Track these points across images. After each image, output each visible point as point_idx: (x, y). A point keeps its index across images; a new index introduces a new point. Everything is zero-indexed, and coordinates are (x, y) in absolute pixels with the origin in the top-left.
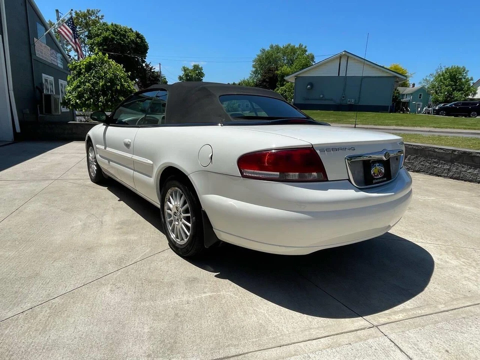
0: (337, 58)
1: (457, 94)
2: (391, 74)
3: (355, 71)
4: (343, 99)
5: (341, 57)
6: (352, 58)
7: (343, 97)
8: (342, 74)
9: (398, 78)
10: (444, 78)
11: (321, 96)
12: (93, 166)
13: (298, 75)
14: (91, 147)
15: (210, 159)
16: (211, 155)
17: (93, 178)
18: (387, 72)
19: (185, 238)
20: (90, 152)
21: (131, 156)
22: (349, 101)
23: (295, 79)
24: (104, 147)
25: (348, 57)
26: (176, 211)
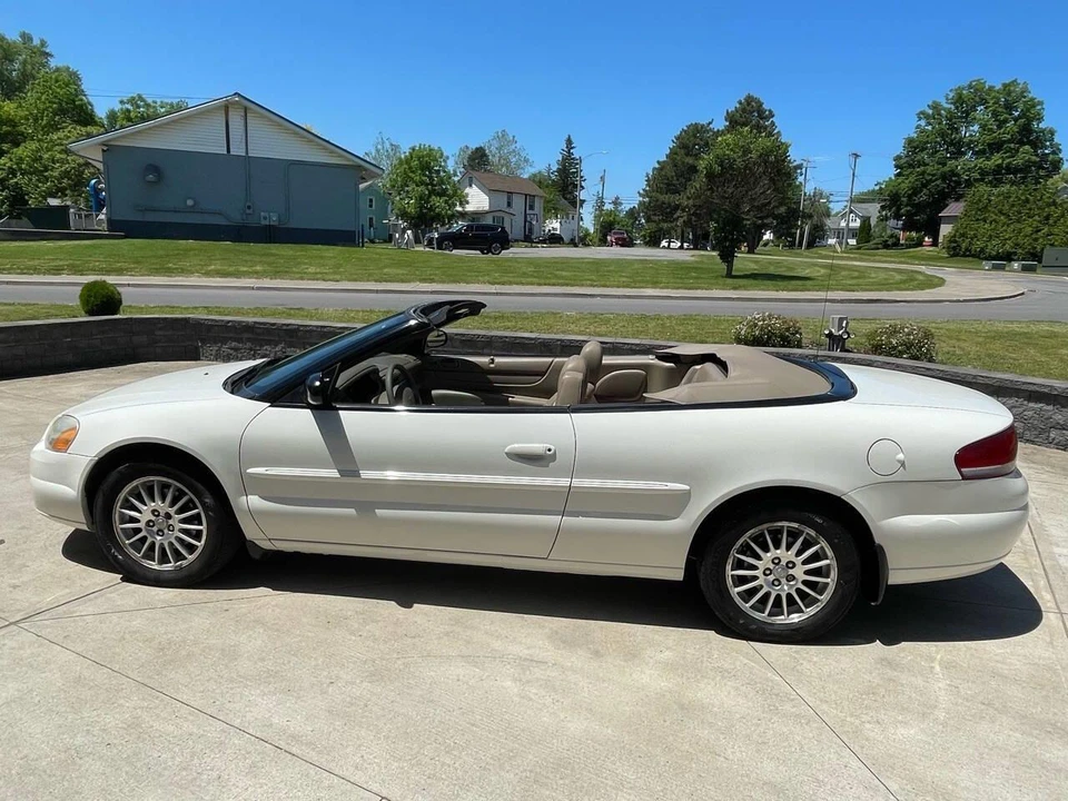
0: (216, 109)
1: (438, 202)
2: (349, 160)
3: (268, 145)
4: (248, 211)
5: (226, 108)
6: (255, 112)
7: (249, 207)
8: (237, 150)
9: (366, 170)
10: (410, 168)
11: (190, 203)
12: (159, 538)
13: (110, 140)
14: (152, 478)
15: (899, 461)
16: (901, 456)
17: (166, 575)
18: (340, 156)
19: (807, 607)
20: (131, 493)
21: (564, 482)
22: (265, 218)
23: (103, 151)
24: (334, 473)
25: (246, 109)
26: (771, 566)
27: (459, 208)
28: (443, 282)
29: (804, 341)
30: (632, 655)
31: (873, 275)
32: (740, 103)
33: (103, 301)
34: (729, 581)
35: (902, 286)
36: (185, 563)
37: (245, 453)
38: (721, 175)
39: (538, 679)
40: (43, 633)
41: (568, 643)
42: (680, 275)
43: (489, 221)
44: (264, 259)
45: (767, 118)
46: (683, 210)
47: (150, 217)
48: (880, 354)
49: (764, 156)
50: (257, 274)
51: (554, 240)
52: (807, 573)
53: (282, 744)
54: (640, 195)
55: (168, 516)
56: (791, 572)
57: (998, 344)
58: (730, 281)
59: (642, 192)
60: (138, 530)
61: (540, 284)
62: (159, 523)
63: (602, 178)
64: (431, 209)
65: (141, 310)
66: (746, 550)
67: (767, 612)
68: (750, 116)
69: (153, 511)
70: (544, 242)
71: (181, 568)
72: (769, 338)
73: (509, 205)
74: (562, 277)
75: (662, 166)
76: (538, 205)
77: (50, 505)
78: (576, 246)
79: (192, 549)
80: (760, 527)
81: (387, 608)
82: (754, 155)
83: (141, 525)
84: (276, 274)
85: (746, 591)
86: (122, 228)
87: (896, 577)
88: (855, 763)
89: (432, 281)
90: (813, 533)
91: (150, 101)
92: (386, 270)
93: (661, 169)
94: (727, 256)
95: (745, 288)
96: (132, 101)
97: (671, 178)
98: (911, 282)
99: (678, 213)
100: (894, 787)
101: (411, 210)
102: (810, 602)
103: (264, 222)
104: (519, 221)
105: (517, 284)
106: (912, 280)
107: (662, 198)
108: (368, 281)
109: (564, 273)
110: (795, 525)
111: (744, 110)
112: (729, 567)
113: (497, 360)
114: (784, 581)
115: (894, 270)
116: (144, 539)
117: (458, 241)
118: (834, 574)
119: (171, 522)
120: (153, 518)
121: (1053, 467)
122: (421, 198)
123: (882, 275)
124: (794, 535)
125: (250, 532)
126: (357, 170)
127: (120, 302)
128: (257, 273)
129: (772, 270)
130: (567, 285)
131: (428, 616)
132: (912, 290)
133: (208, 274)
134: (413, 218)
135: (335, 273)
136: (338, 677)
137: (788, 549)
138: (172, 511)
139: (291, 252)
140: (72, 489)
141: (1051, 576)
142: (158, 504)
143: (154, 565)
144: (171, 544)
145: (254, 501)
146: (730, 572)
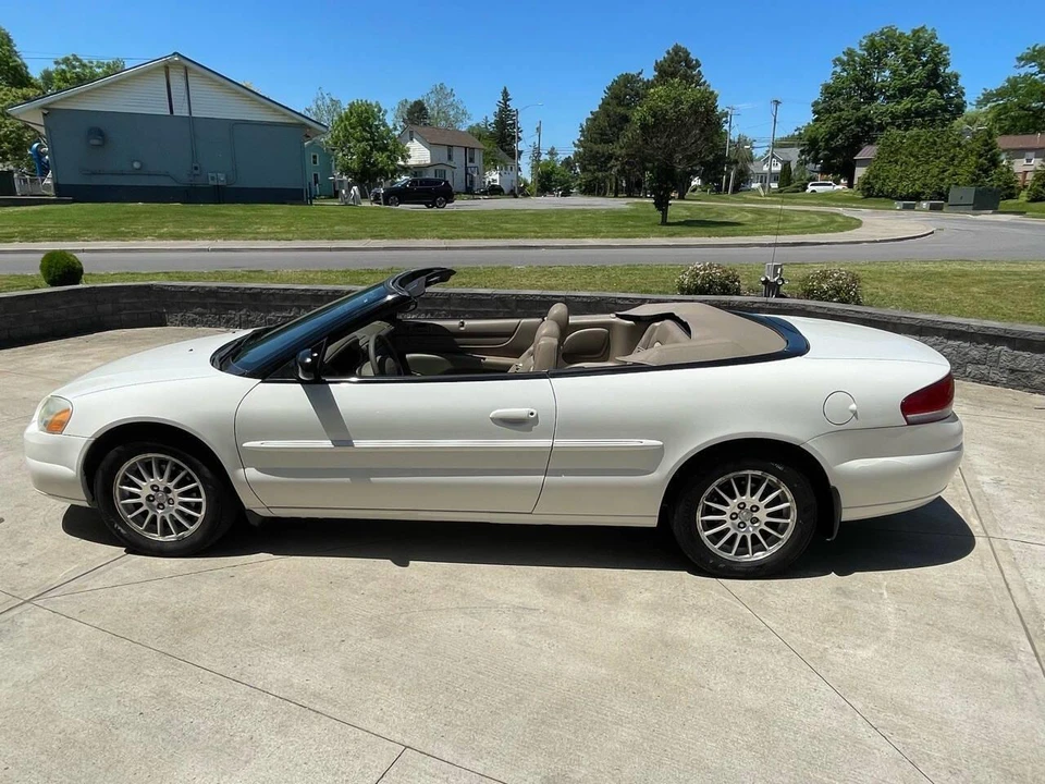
0: (157, 69)
2: (294, 118)
3: (210, 105)
4: (196, 172)
5: (167, 68)
6: (197, 72)
7: (196, 168)
8: (181, 111)
9: (310, 127)
11: (136, 165)
12: (160, 511)
13: (49, 104)
14: (149, 455)
15: (852, 411)
16: (853, 407)
17: (171, 546)
18: (284, 115)
19: (769, 546)
20: (129, 470)
21: (546, 443)
22: (213, 178)
23: (44, 115)
24: (328, 444)
25: (186, 69)
26: (737, 511)
27: (401, 163)
28: (393, 238)
29: (742, 287)
30: (615, 597)
31: (797, 219)
32: (668, 53)
33: (64, 270)
34: (700, 526)
35: (824, 228)
36: (186, 534)
37: (240, 428)
38: (654, 126)
39: (532, 626)
40: (58, 609)
41: (556, 590)
42: (618, 224)
43: (430, 175)
44: (214, 219)
45: (694, 68)
46: (617, 159)
47: (96, 181)
48: (812, 299)
49: (694, 107)
50: (211, 236)
51: (495, 191)
52: (769, 515)
53: (306, 703)
54: (575, 145)
55: (167, 490)
56: (755, 515)
57: (916, 285)
58: (665, 228)
59: (577, 142)
60: (139, 505)
61: (486, 238)
62: (159, 497)
63: (538, 129)
64: (374, 165)
65: (101, 278)
66: (715, 497)
67: (734, 552)
68: (678, 66)
69: (152, 487)
70: (485, 193)
71: (183, 538)
72: (711, 286)
73: (450, 158)
74: (507, 230)
75: (595, 117)
76: (478, 157)
77: (47, 484)
78: (516, 197)
79: (192, 520)
80: (727, 476)
81: (384, 567)
82: (685, 107)
83: (142, 500)
84: (228, 235)
85: (714, 534)
86: (68, 193)
87: (848, 515)
88: (823, 687)
89: (383, 237)
90: (774, 479)
91: (85, 61)
92: (336, 228)
93: (595, 120)
94: (662, 204)
95: (679, 235)
96: (66, 61)
97: (605, 127)
98: (831, 224)
99: (613, 162)
100: (859, 706)
101: (355, 166)
102: (772, 540)
103: (211, 183)
104: (461, 173)
105: (464, 237)
106: (833, 222)
107: (596, 147)
108: (320, 239)
109: (508, 226)
110: (759, 473)
111: (672, 60)
112: (699, 514)
113: (466, 323)
114: (748, 523)
115: (817, 213)
116: (145, 514)
117: (403, 195)
118: (794, 514)
119: (170, 495)
120: (153, 493)
121: (970, 399)
122: (363, 154)
123: (805, 218)
124: (757, 482)
125: (249, 501)
126: (301, 128)
127: (81, 271)
128: (209, 234)
129: (703, 216)
130: (512, 237)
131: (424, 572)
132: (832, 232)
133: (161, 237)
134: (356, 174)
135: (286, 232)
136: (348, 635)
137: (752, 494)
138: (171, 485)
139: (241, 212)
140: (70, 468)
141: (977, 502)
142: (157, 480)
143: (157, 537)
144: (172, 516)
145: (252, 473)
146: (700, 518)
